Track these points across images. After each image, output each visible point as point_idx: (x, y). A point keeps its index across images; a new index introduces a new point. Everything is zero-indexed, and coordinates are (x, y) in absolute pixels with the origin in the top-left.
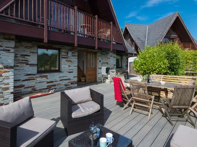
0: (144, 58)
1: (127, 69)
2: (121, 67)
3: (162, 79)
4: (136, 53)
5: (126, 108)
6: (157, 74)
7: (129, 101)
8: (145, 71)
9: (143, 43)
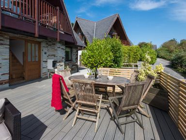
0: (92, 51)
1: (77, 62)
2: (71, 60)
3: (109, 73)
4: (85, 46)
5: (70, 114)
6: (104, 67)
7: (73, 105)
8: (92, 64)
9: (92, 37)
